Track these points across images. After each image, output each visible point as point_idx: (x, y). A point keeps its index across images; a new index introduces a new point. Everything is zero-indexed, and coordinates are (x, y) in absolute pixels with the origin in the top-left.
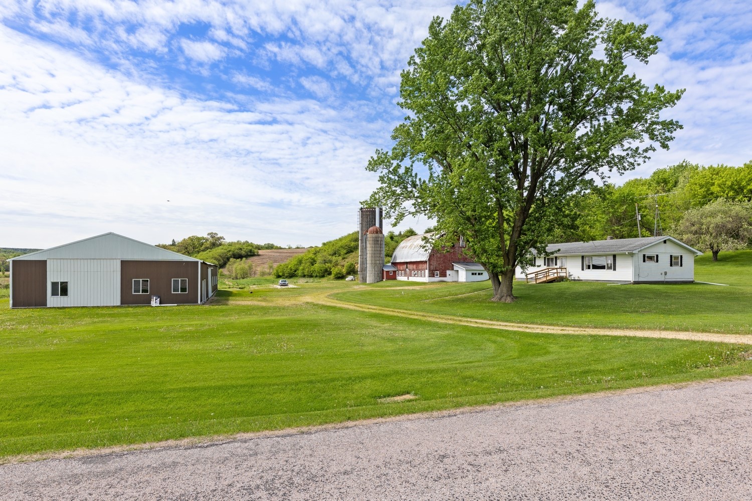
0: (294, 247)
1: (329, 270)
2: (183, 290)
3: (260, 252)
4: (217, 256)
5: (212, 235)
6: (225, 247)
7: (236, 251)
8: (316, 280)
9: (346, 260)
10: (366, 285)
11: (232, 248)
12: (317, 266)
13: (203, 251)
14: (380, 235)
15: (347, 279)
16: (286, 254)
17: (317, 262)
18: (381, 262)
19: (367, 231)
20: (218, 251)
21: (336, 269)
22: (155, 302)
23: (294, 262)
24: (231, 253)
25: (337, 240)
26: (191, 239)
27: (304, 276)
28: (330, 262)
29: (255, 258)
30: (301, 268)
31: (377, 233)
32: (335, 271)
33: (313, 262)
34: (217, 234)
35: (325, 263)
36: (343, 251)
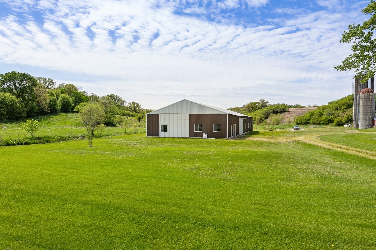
0: (312, 106)
1: (332, 120)
2: (219, 130)
3: (289, 110)
4: (264, 112)
5: (262, 101)
6: (269, 107)
7: (275, 109)
8: (323, 126)
9: (346, 113)
10: (358, 130)
11: (273, 108)
12: (323, 118)
13: (257, 110)
14: (371, 94)
15: (345, 126)
16: (306, 111)
17: (324, 115)
18: (372, 114)
19: (360, 92)
20: (265, 110)
21: (337, 119)
22: (204, 137)
23: (308, 115)
24: (272, 111)
25: (339, 100)
26: (252, 104)
27: (314, 124)
28: (333, 114)
29: (286, 113)
30: (312, 119)
31: (368, 92)
32: (336, 120)
33: (321, 115)
34: (265, 100)
35: (329, 116)
36: (343, 107)
